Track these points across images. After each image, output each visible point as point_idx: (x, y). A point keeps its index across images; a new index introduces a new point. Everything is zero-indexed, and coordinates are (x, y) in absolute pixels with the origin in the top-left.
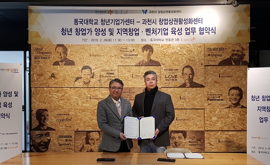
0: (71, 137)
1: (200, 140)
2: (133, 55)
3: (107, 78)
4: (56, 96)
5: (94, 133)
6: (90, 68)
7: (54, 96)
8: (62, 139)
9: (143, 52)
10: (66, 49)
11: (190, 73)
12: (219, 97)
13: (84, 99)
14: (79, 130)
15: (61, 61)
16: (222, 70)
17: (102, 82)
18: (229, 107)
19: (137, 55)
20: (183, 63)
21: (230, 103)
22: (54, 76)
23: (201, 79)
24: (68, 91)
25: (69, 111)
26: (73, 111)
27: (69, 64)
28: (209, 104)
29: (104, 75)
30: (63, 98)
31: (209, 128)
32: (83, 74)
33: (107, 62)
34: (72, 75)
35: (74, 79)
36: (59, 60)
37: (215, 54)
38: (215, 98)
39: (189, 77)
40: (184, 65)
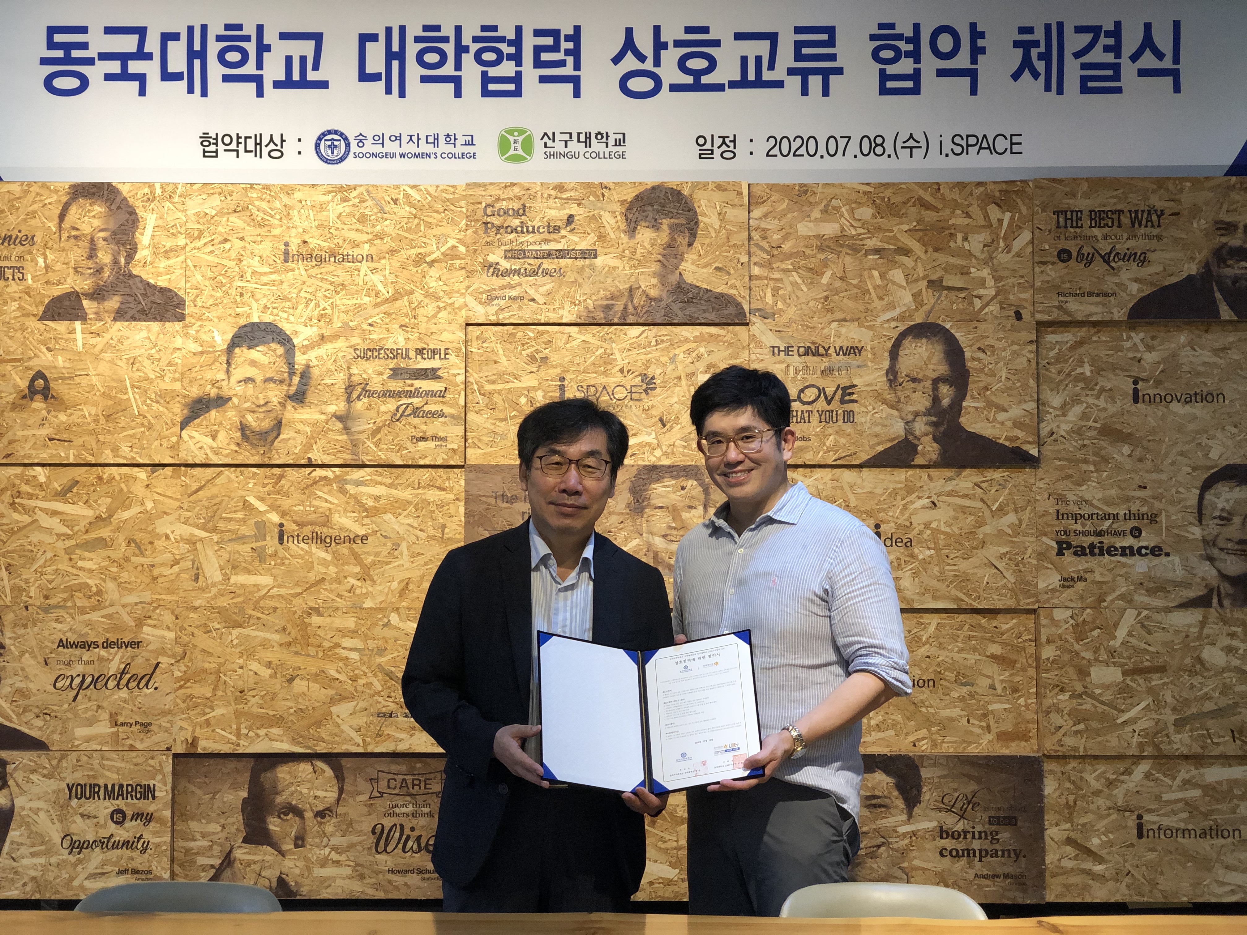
0: (148, 792)
1: (1010, 821)
2: (561, 254)
3: (391, 405)
4: (54, 523)
5: (305, 768)
6: (285, 340)
7: (46, 521)
8: (90, 806)
9: (632, 231)
10: (132, 213)
11: (943, 369)
12: (1136, 532)
13: (241, 539)
14: (205, 745)
15: (98, 294)
16: (1150, 357)
17: (362, 426)
18: (1203, 602)
19: (590, 254)
20: (891, 306)
21: (1208, 571)
22: (46, 393)
23: (1016, 412)
24: (139, 490)
25: (139, 624)
26: (168, 618)
27: (145, 315)
28: (1068, 581)
29: (376, 385)
30: (105, 533)
31: (1070, 741)
32: (239, 373)
33: (395, 298)
34: (168, 384)
35: (178, 411)
36: (84, 284)
37: (1104, 247)
38: (1107, 540)
39: (936, 400)
40: (901, 318)
